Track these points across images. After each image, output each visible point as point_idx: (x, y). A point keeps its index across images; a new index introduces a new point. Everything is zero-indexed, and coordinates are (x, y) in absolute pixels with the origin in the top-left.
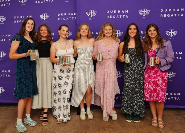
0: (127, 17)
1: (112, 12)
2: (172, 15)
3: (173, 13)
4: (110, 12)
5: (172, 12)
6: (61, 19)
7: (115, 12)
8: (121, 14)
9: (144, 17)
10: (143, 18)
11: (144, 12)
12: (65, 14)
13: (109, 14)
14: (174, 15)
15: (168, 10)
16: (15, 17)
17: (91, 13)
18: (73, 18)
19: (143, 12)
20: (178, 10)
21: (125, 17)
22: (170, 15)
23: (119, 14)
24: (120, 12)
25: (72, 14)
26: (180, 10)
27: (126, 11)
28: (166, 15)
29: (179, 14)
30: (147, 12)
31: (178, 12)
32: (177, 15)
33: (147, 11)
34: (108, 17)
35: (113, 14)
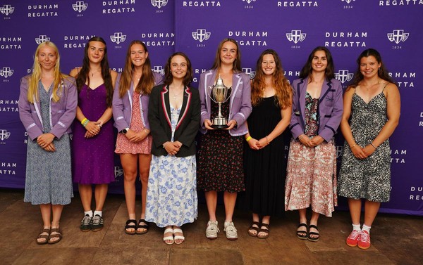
2: (346, 44)
3: (348, 40)
5: (345, 39)
8: (254, 38)
9: (295, 45)
11: (296, 36)
12: (155, 35)
14: (349, 44)
15: (339, 35)
16: (66, 38)
18: (169, 42)
20: (357, 35)
22: (343, 44)
25: (167, 35)
26: (360, 35)
28: (336, 44)
29: (358, 43)
30: (302, 37)
31: (357, 39)
32: (355, 44)
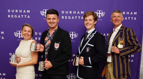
1: (67, 12)
4: (65, 12)
7: (70, 13)
23: (74, 15)
24: (75, 12)
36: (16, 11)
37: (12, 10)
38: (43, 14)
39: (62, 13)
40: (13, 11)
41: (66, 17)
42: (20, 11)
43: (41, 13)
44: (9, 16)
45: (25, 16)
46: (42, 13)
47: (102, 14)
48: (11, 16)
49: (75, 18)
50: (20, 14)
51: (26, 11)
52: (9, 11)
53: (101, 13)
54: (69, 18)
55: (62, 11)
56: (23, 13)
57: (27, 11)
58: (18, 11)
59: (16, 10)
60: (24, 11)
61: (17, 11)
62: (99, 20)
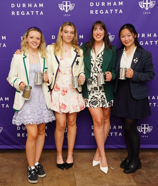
0: (121, 11)
1: (98, 5)
6: (18, 13)
10: (146, 13)
13: (94, 8)
17: (67, 6)
19: (145, 3)
21: (118, 11)
24: (110, 4)
27: (119, 2)
33: (151, 2)
34: (92, 12)
35: (100, 8)
36: (23, 6)
37: (17, 4)
38: (62, 9)
39: (91, 6)
40: (19, 6)
41: (96, 12)
42: (29, 5)
43: (59, 7)
44: (13, 13)
45: (37, 12)
46: (61, 6)
47: (152, 4)
48: (16, 13)
49: (109, 12)
50: (30, 9)
51: (38, 5)
52: (13, 5)
53: (149, 3)
54: (101, 12)
55: (91, 3)
56: (33, 9)
57: (40, 4)
58: (27, 6)
59: (23, 4)
60: (35, 5)
61: (25, 6)
62: (147, 13)
